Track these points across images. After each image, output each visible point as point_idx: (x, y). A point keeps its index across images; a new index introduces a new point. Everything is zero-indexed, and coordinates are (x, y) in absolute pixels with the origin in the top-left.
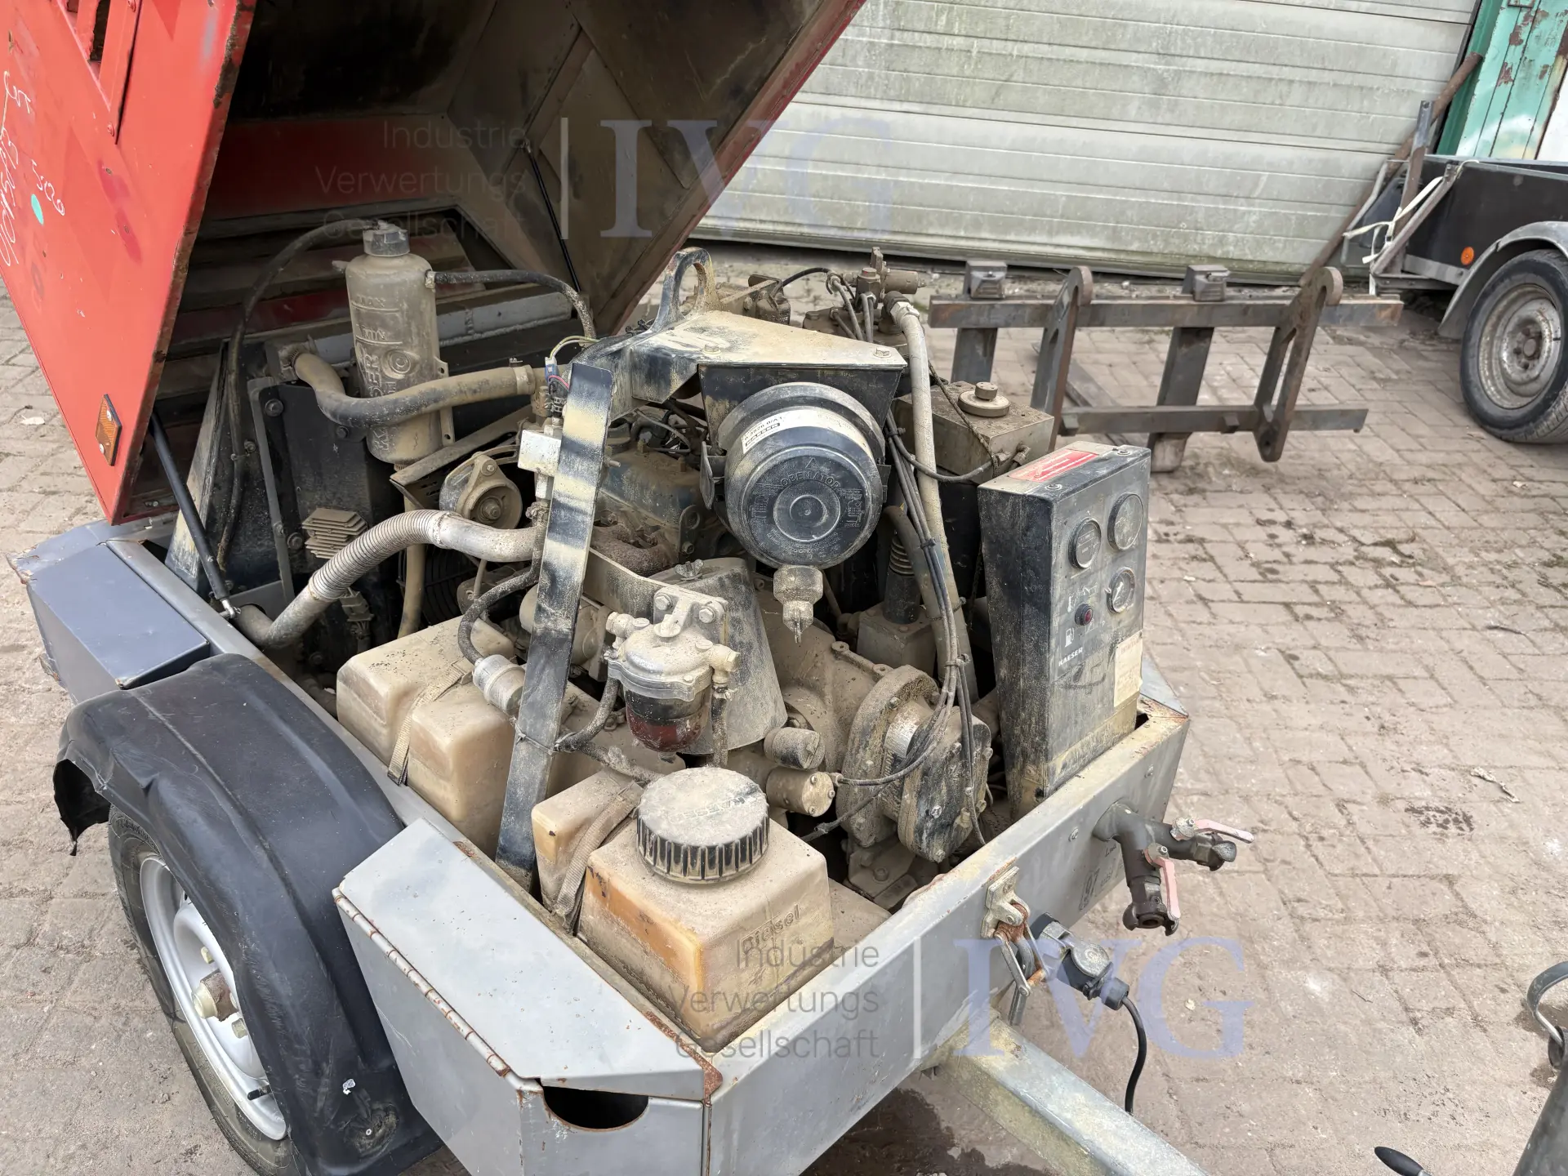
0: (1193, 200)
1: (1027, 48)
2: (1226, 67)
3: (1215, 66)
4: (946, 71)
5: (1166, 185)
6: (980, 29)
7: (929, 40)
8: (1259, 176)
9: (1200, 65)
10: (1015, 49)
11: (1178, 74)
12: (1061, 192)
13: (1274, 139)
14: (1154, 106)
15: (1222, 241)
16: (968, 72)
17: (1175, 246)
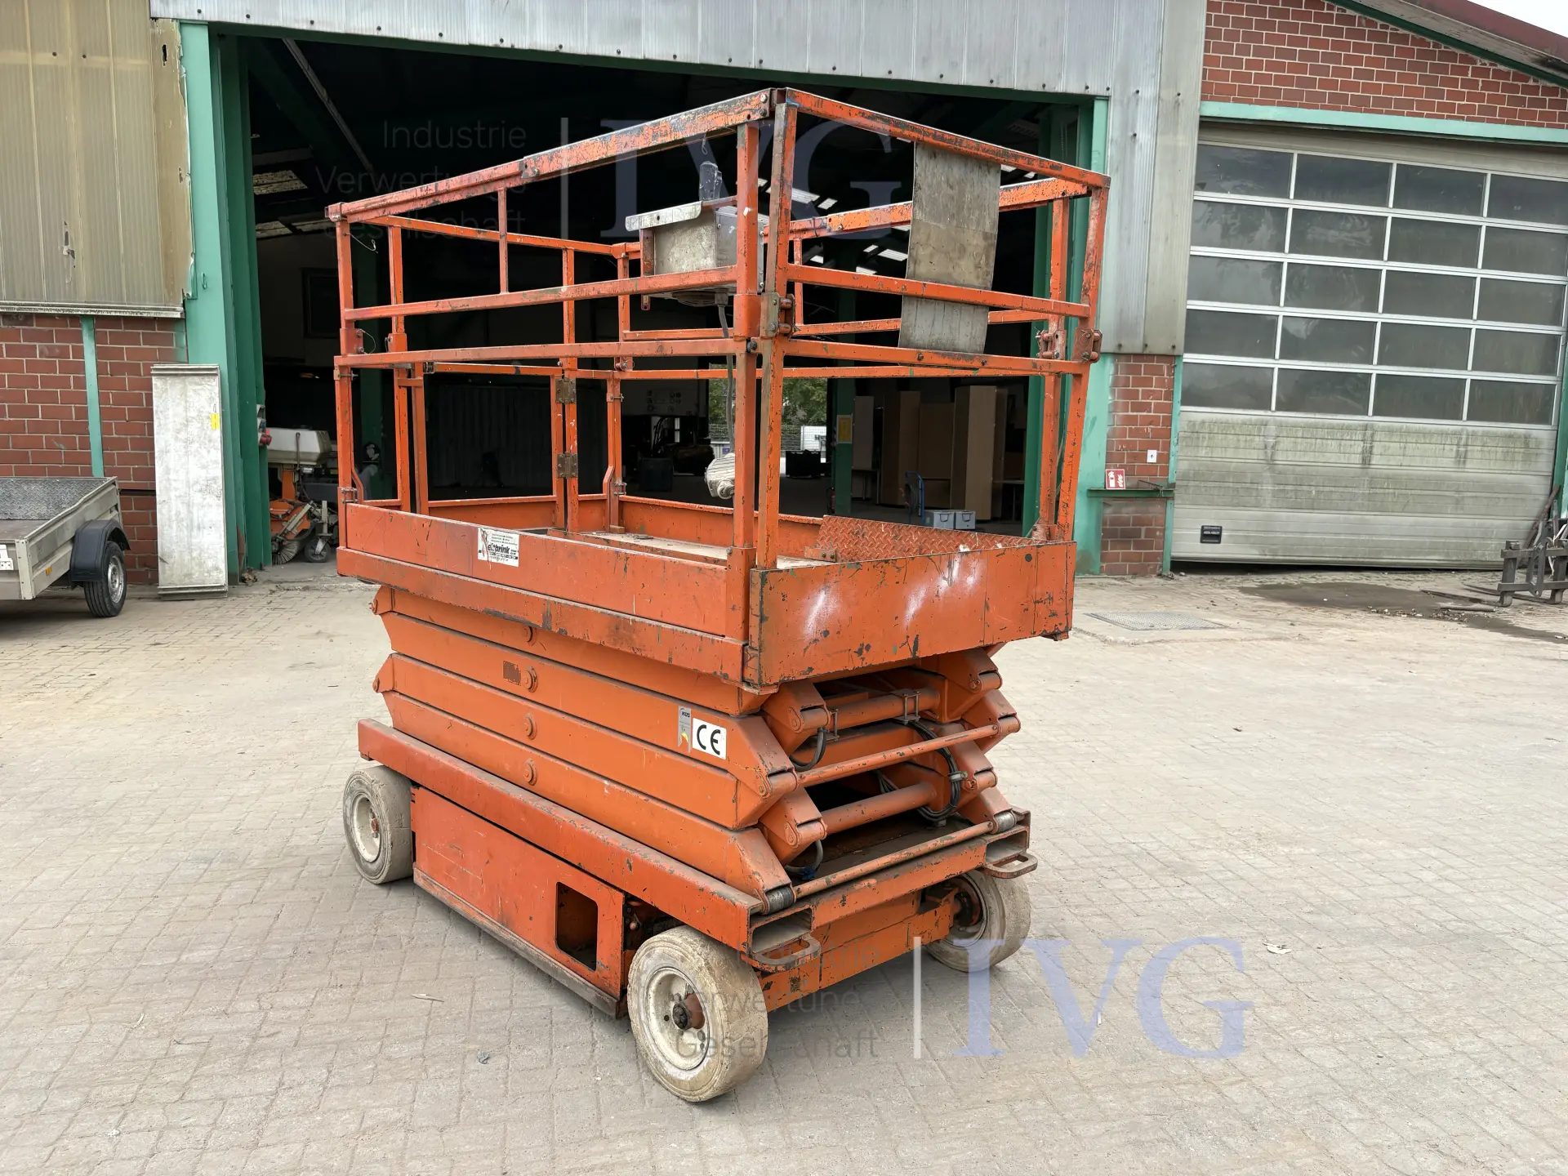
1: (1413, 492)
2: (1478, 494)
3: (1474, 494)
4: (1387, 501)
5: (1462, 536)
6: (1398, 487)
7: (1382, 491)
9: (1469, 494)
10: (1409, 492)
11: (1463, 498)
12: (1430, 540)
13: (1497, 518)
14: (1456, 508)
15: (1484, 555)
16: (1395, 501)
17: (1468, 558)
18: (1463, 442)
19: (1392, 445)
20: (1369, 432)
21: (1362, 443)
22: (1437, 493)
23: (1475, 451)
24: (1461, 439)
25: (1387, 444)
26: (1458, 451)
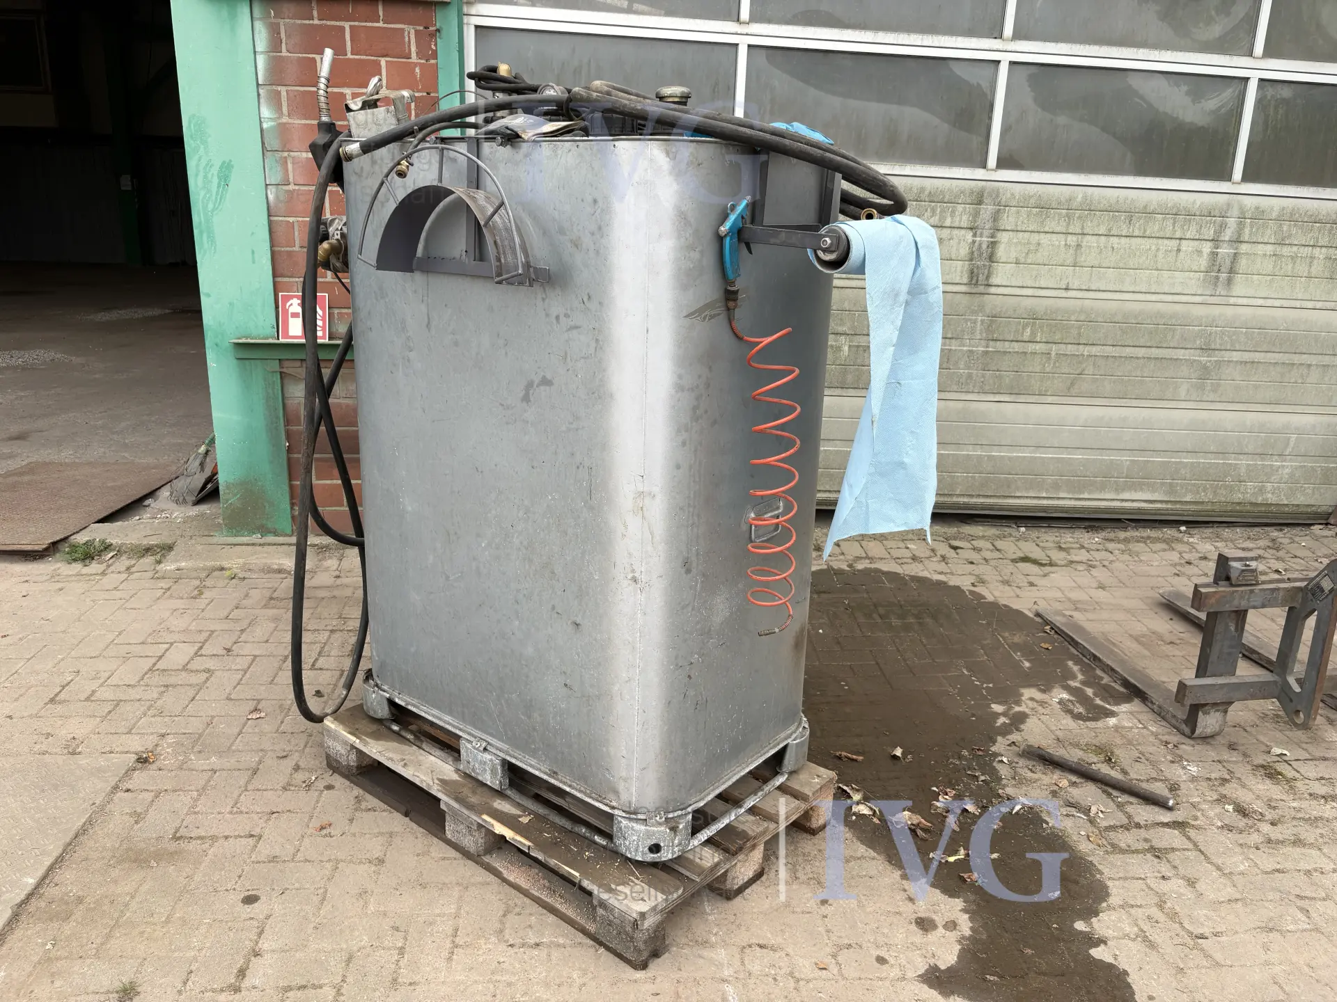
0: (1235, 459)
1: (1096, 350)
2: (1258, 357)
3: (1247, 356)
4: (1031, 369)
5: (1212, 448)
6: (1057, 337)
7: (1016, 347)
8: (1289, 439)
9: (1236, 356)
10: (1086, 350)
11: (1219, 364)
12: (1125, 458)
13: (1299, 409)
14: (1201, 388)
15: (1261, 490)
16: (1048, 370)
17: (1223, 496)
18: (1228, 235)
19: (1044, 239)
20: (987, 209)
21: (969, 236)
22: (1155, 352)
23: (1257, 256)
24: (1223, 226)
25: (1035, 237)
26: (1214, 255)
